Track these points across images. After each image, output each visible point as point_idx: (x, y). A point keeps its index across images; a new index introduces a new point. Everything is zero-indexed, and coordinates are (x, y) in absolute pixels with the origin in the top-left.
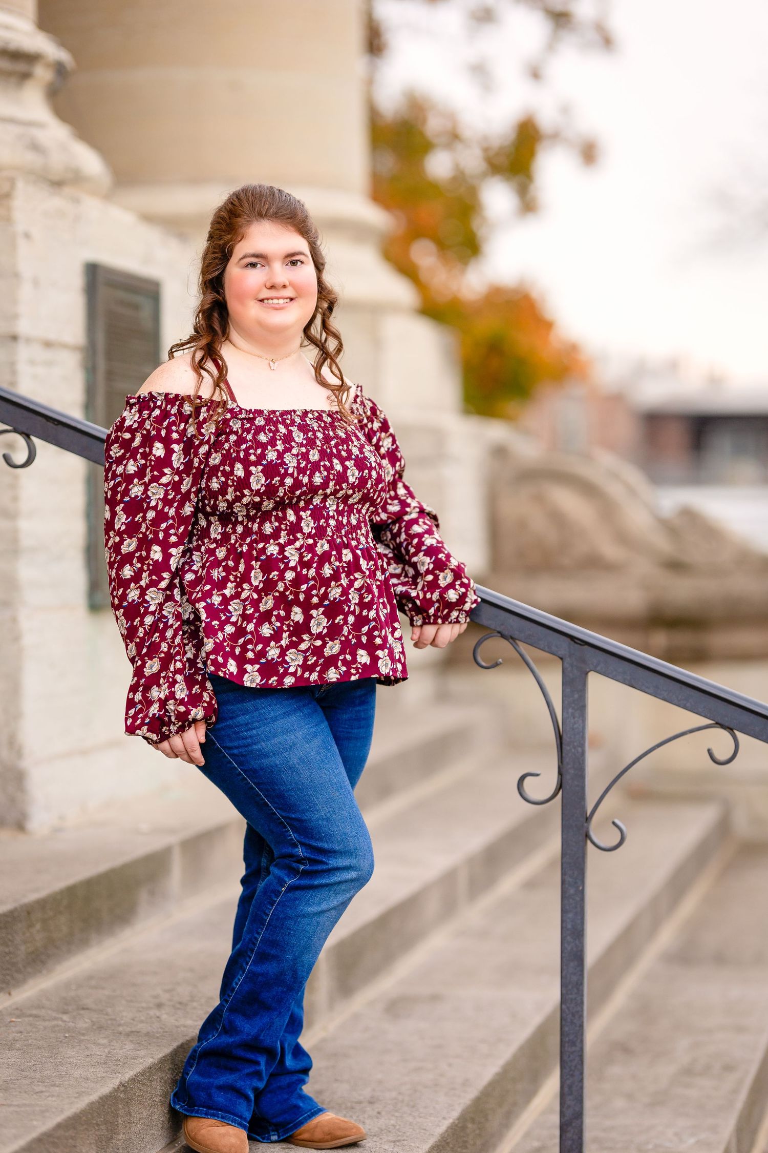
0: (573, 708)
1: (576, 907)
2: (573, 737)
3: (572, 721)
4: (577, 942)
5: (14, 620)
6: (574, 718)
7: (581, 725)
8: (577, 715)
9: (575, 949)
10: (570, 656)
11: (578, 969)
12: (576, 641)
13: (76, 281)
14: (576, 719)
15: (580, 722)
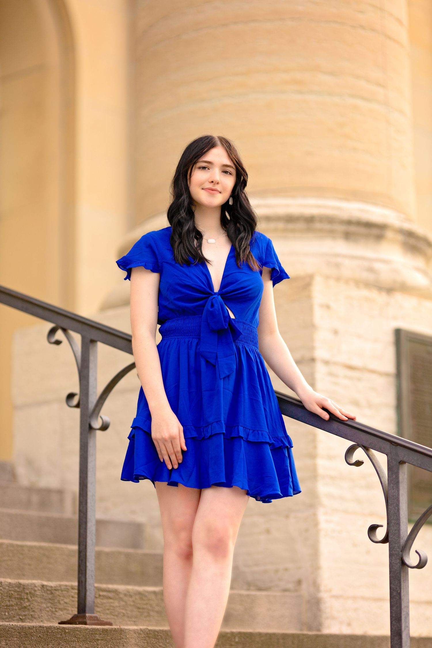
0: (393, 484)
1: (397, 604)
2: (393, 501)
3: (393, 491)
4: (398, 625)
5: (315, 515)
6: (393, 490)
7: (397, 493)
8: (395, 488)
9: (397, 629)
10: (391, 453)
11: (399, 641)
12: (393, 443)
13: (390, 338)
14: (394, 490)
15: (397, 491)
